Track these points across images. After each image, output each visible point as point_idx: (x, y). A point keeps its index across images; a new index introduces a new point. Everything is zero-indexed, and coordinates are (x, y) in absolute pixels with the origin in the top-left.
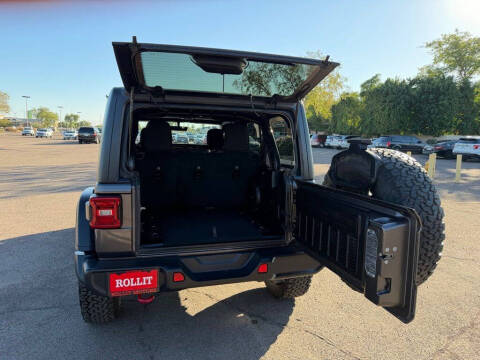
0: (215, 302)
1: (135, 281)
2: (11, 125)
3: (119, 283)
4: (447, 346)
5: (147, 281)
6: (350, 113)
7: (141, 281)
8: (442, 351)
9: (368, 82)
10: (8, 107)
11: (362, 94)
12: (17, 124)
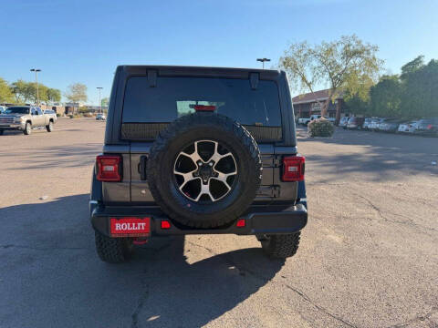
0: (213, 255)
1: (131, 226)
2: (88, 112)
3: (119, 227)
4: (430, 314)
5: (141, 227)
6: (390, 95)
7: (136, 226)
8: (422, 319)
9: (409, 64)
10: (85, 96)
11: (403, 77)
12: (93, 111)
